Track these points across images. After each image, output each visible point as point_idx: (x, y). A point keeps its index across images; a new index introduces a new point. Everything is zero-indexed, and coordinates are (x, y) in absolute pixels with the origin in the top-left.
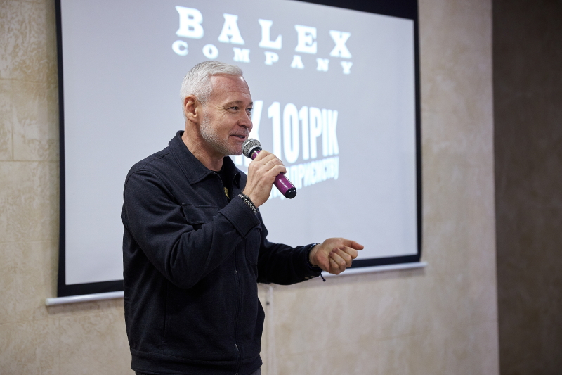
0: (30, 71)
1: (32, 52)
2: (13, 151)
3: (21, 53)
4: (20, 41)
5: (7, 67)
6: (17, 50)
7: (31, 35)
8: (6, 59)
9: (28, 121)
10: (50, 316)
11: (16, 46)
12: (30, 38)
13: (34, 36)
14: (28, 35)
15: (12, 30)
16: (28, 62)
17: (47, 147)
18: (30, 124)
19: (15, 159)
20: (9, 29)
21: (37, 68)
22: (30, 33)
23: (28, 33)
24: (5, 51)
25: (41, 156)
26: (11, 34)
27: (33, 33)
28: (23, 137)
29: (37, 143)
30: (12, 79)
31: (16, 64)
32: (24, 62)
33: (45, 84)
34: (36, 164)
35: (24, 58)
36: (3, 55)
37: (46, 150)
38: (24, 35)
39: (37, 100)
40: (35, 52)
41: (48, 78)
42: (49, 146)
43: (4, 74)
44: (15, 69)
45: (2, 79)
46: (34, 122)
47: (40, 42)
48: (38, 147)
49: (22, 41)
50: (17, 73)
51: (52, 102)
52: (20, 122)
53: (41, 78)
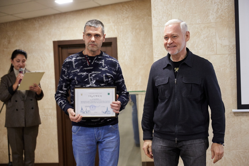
0: (224, 18)
2: (216, 50)
3: (219, 12)
4: (219, 7)
5: (214, 18)
6: (218, 10)
7: (225, 3)
8: (213, 15)
9: (223, 38)
10: (235, 117)
11: (218, 9)
12: (224, 4)
13: (226, 3)
14: (223, 3)
15: (216, 2)
16: (223, 14)
18: (224, 39)
19: (217, 54)
20: (214, 2)
21: (228, 16)
22: (224, 3)
23: (223, 2)
24: (213, 12)
25: (230, 52)
26: (216, 4)
27: (226, 2)
28: (221, 45)
30: (216, 22)
31: (218, 16)
32: (221, 14)
33: (232, 22)
34: (227, 55)
35: (222, 13)
36: (212, 13)
37: (232, 49)
38: (221, 4)
39: (228, 29)
40: (227, 10)
41: (233, 19)
42: (234, 47)
43: (212, 21)
44: (217, 18)
45: (212, 23)
46: (226, 38)
47: (229, 5)
48: (228, 48)
49: (220, 6)
50: (218, 19)
51: (235, 29)
52: (220, 39)
53: (230, 20)
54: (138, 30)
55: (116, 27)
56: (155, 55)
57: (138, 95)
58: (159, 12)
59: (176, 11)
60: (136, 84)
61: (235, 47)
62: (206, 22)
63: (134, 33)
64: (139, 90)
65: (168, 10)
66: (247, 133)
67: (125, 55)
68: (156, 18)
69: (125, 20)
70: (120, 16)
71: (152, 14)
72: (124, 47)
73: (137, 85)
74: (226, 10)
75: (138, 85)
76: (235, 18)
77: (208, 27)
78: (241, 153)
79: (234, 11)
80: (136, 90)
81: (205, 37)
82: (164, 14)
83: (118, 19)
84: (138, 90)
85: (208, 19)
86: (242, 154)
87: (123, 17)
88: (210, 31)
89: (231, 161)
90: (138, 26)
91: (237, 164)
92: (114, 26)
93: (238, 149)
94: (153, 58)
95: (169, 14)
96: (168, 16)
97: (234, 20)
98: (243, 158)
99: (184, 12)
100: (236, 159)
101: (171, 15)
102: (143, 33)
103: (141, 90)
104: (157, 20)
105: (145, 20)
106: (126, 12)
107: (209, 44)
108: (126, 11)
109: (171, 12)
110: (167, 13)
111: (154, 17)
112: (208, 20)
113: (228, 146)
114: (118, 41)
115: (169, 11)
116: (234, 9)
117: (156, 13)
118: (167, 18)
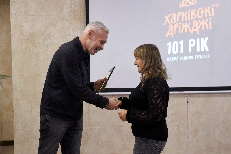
0: (77, 12)
1: (78, 5)
4: (73, 2)
5: (68, 11)
6: (72, 5)
8: (67, 9)
9: (76, 30)
16: (76, 9)
18: (77, 31)
21: (80, 11)
24: (67, 6)
28: (74, 36)
30: (70, 16)
31: (72, 10)
32: (74, 9)
33: (83, 17)
35: (74, 8)
36: (66, 8)
39: (80, 23)
40: (79, 5)
41: (84, 14)
43: (66, 14)
44: (71, 12)
45: (66, 16)
46: (78, 31)
47: (81, 2)
50: (71, 13)
51: (85, 23)
52: (73, 31)
53: (81, 15)
58: (17, 2)
59: (33, 3)
62: (61, 15)
66: (94, 113)
68: (14, 7)
71: (10, 3)
74: (78, 6)
76: (85, 14)
77: (62, 20)
78: (88, 130)
79: (85, 7)
81: (60, 28)
82: (22, 4)
85: (63, 12)
86: (89, 131)
88: (64, 23)
91: (84, 139)
93: (86, 127)
94: (11, 44)
95: (27, 5)
96: (26, 6)
97: (85, 15)
99: (41, 3)
101: (29, 6)
104: (15, 9)
107: (64, 35)
109: (29, 3)
110: (25, 3)
111: (12, 6)
112: (62, 13)
115: (27, 2)
116: (85, 6)
117: (14, 2)
118: (25, 7)
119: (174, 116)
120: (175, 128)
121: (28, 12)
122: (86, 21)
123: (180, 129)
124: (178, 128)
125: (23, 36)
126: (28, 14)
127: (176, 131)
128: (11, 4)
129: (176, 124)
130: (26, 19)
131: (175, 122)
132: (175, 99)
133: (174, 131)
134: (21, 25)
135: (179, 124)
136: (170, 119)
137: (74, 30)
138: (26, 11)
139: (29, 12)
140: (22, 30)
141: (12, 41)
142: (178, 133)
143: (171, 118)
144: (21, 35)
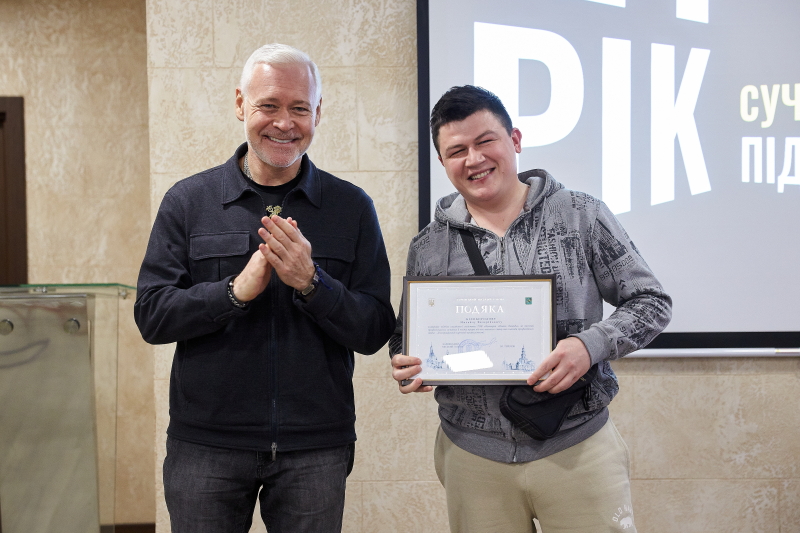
0: (384, 53)
1: (387, 27)
2: (358, 158)
3: (370, 33)
4: (370, 15)
5: (351, 50)
6: (366, 27)
7: (387, 5)
8: (350, 41)
9: (380, 119)
11: (365, 22)
12: (385, 9)
13: (390, 6)
14: (382, 6)
15: (359, 1)
16: (381, 41)
17: (408, 152)
18: (384, 123)
19: (360, 169)
20: (354, 1)
21: (395, 48)
22: (386, 3)
23: (382, 3)
24: (349, 31)
25: (399, 164)
26: (358, 7)
27: (390, 1)
28: (373, 140)
29: (394, 147)
30: (359, 66)
31: (365, 45)
32: (376, 41)
33: (407, 69)
34: (391, 174)
35: (376, 37)
36: (345, 36)
37: (407, 156)
38: (376, 7)
39: (394, 91)
40: (392, 27)
41: (411, 60)
42: (412, 150)
43: (346, 61)
44: (363, 53)
45: (345, 67)
46: (389, 119)
47: (399, 14)
48: (394, 153)
49: (373, 15)
50: (365, 57)
51: (416, 91)
52: (369, 121)
53: (401, 61)
54: (99, 77)
55: (20, 61)
56: (156, 164)
57: (92, 296)
58: (173, 21)
59: (228, 22)
60: (89, 261)
61: (417, 151)
62: (327, 64)
63: (84, 85)
64: (99, 281)
65: (201, 14)
67: (51, 160)
68: (162, 40)
69: (53, 38)
70: (36, 23)
71: (148, 24)
72: (48, 133)
73: (93, 263)
74: (390, 29)
75: (97, 266)
76: (416, 57)
77: (332, 81)
78: (425, 489)
79: (416, 32)
80: (89, 282)
82: (189, 28)
83: (28, 33)
84: (94, 281)
85: (332, 53)
86: (427, 492)
87: (48, 28)
88: (338, 92)
89: (394, 515)
90: (98, 63)
91: (410, 524)
92: (15, 58)
93: (416, 477)
94: (149, 174)
95: (207, 29)
96: (202, 35)
97: (415, 62)
98: (431, 507)
99: (256, 24)
100: (410, 511)
101: (213, 33)
102: (115, 87)
103: (106, 281)
104: (165, 47)
105: (126, 44)
106: (56, 11)
107: (335, 135)
108: (58, 7)
109: (213, 24)
110: (200, 26)
111: (153, 35)
112: (332, 58)
113: (385, 467)
114: (28, 109)
115: (207, 19)
116: (415, 27)
117: (161, 22)
118: (199, 40)
119: (759, 445)
120: (764, 492)
121: (210, 55)
122: (416, 82)
123: (785, 497)
124: (775, 491)
125: (191, 145)
126: (208, 64)
127: (766, 501)
128: (152, 31)
129: (767, 474)
130: (203, 80)
131: (764, 469)
132: (763, 377)
133: (759, 503)
134: (183, 103)
135: (780, 476)
136: (743, 455)
137: (374, 119)
138: (202, 53)
139: (214, 55)
140: (188, 123)
141: (153, 162)
142: (776, 509)
143: (747, 451)
144: (184, 139)
